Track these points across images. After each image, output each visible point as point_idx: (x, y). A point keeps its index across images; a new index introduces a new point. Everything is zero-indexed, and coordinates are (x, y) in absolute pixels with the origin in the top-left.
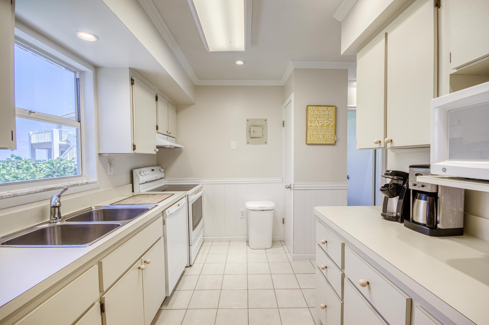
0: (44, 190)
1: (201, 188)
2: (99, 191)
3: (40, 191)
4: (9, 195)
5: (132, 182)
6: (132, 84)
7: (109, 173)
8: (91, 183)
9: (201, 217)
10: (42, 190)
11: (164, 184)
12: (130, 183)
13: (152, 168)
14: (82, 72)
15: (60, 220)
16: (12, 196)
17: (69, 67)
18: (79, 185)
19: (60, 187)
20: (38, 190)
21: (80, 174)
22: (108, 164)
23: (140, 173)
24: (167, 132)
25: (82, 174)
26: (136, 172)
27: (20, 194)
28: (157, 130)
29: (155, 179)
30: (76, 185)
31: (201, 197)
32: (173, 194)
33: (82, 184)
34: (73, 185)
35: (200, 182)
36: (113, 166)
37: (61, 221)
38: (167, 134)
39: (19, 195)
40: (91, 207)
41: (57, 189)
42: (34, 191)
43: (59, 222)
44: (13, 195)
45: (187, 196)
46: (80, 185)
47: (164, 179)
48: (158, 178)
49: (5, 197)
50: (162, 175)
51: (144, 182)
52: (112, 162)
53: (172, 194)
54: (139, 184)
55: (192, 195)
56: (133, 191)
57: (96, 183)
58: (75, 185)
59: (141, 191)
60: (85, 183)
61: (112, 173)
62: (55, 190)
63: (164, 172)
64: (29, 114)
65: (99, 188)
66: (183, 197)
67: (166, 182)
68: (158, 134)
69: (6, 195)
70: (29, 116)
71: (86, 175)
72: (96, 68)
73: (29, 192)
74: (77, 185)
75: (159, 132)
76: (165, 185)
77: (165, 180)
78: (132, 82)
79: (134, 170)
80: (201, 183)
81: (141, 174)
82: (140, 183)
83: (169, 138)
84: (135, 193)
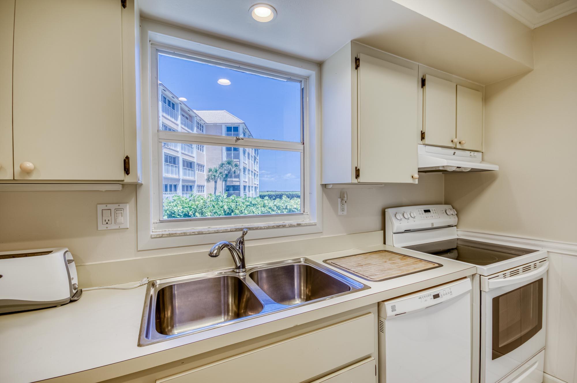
0: (236, 229)
1: (543, 260)
2: (321, 237)
3: (231, 230)
4: (193, 232)
5: (384, 228)
6: (357, 67)
7: (340, 213)
8: (306, 225)
9: (538, 327)
10: (233, 229)
11: (456, 237)
12: (382, 230)
13: (427, 207)
14: (307, 78)
15: (244, 270)
16: (196, 233)
17: (291, 77)
18: (286, 226)
19: (258, 227)
20: (228, 229)
21: (302, 212)
22: (339, 200)
23: (395, 215)
24: (452, 141)
25: (304, 212)
26: (390, 212)
27: (206, 231)
28: (422, 140)
29: (430, 226)
30: (282, 226)
31: (540, 282)
32: (440, 266)
33: (291, 226)
34: (277, 226)
35: (542, 247)
36: (346, 202)
37: (244, 272)
38: (451, 145)
39: (204, 233)
40: (299, 259)
41: (254, 230)
42: (223, 230)
43: (242, 272)
44: (198, 232)
45: (478, 276)
46: (288, 226)
47: (457, 228)
48: (435, 226)
49: (188, 234)
50: (453, 220)
51: (403, 230)
52: (344, 197)
53: (437, 265)
54: (392, 233)
55: (495, 275)
56: (385, 243)
57: (315, 225)
58: (279, 226)
59: (395, 245)
60: (296, 225)
61: (345, 213)
62: (251, 230)
63: (456, 214)
64: (236, 142)
65: (322, 232)
66: (465, 277)
67: (460, 233)
68: (427, 147)
69: (190, 232)
70: (236, 143)
71: (308, 213)
72: (319, 65)
73: (218, 230)
74: (284, 226)
75: (427, 143)
76: (458, 239)
77: (458, 230)
78: (357, 63)
79: (386, 210)
80: (546, 250)
81: (398, 216)
82: (395, 231)
83: (457, 152)
84: (387, 248)
